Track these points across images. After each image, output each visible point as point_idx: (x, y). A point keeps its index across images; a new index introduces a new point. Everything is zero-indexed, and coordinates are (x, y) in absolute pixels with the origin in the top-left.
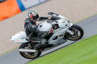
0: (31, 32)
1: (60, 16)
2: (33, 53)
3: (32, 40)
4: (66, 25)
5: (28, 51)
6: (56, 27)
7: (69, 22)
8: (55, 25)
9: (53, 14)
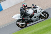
0: (23, 14)
1: (37, 7)
2: (23, 25)
3: (23, 18)
4: (41, 11)
5: (21, 23)
6: (36, 12)
7: (42, 9)
8: (35, 11)
9: (34, 5)
